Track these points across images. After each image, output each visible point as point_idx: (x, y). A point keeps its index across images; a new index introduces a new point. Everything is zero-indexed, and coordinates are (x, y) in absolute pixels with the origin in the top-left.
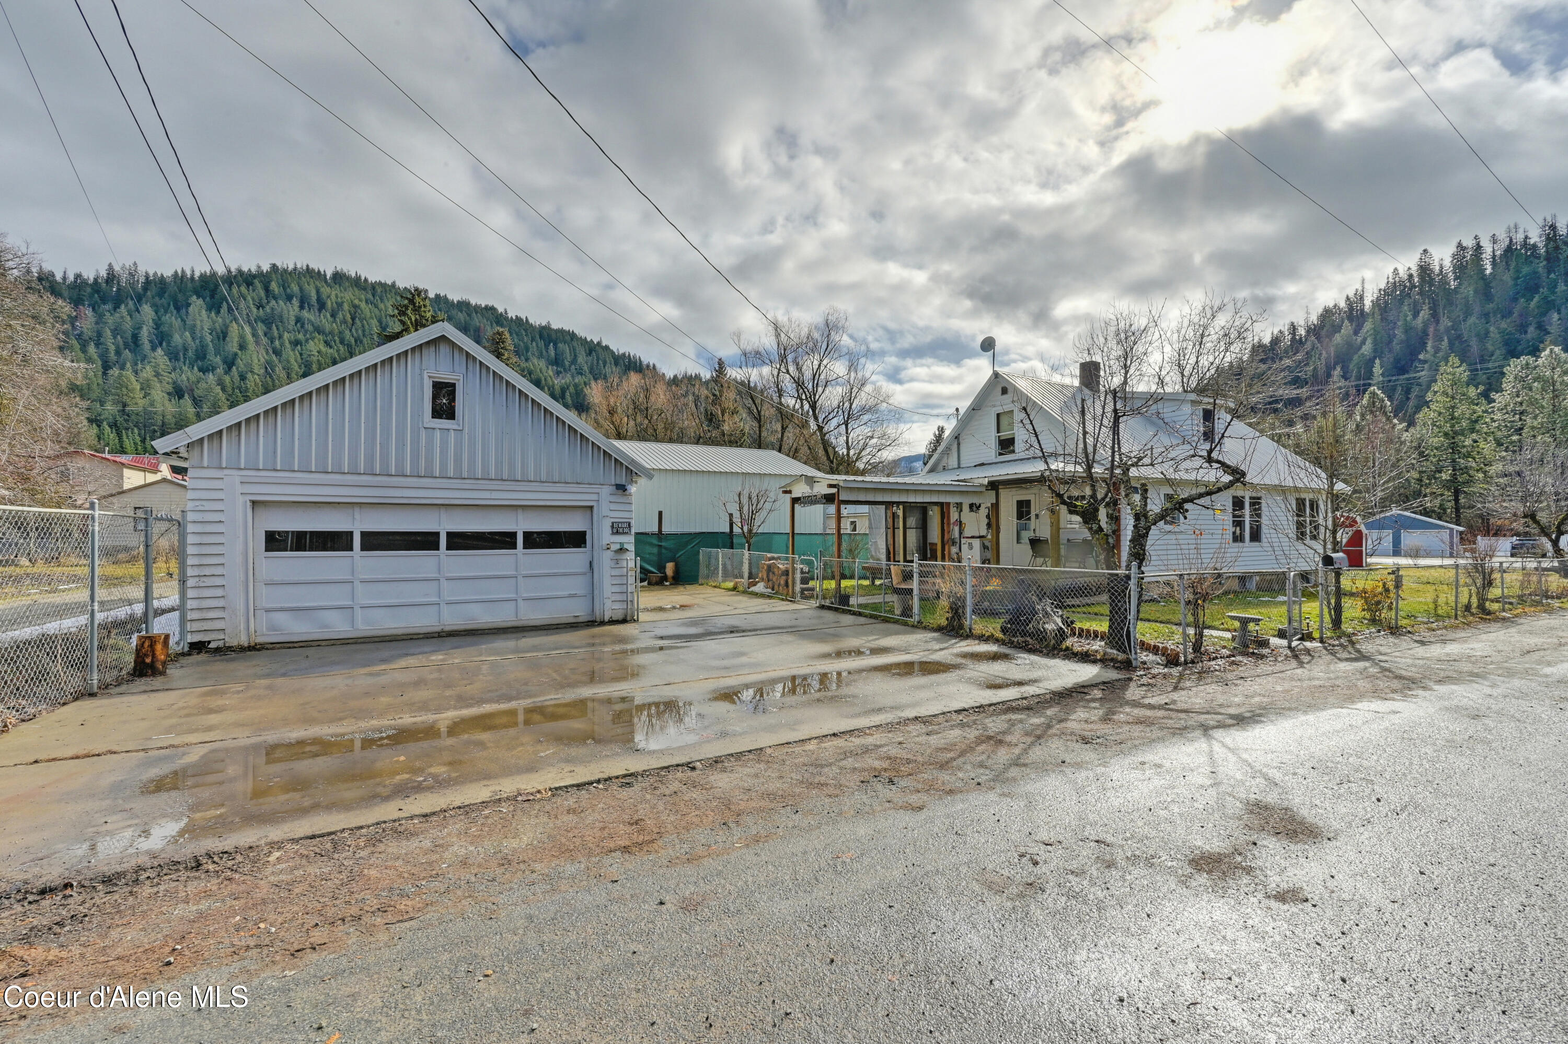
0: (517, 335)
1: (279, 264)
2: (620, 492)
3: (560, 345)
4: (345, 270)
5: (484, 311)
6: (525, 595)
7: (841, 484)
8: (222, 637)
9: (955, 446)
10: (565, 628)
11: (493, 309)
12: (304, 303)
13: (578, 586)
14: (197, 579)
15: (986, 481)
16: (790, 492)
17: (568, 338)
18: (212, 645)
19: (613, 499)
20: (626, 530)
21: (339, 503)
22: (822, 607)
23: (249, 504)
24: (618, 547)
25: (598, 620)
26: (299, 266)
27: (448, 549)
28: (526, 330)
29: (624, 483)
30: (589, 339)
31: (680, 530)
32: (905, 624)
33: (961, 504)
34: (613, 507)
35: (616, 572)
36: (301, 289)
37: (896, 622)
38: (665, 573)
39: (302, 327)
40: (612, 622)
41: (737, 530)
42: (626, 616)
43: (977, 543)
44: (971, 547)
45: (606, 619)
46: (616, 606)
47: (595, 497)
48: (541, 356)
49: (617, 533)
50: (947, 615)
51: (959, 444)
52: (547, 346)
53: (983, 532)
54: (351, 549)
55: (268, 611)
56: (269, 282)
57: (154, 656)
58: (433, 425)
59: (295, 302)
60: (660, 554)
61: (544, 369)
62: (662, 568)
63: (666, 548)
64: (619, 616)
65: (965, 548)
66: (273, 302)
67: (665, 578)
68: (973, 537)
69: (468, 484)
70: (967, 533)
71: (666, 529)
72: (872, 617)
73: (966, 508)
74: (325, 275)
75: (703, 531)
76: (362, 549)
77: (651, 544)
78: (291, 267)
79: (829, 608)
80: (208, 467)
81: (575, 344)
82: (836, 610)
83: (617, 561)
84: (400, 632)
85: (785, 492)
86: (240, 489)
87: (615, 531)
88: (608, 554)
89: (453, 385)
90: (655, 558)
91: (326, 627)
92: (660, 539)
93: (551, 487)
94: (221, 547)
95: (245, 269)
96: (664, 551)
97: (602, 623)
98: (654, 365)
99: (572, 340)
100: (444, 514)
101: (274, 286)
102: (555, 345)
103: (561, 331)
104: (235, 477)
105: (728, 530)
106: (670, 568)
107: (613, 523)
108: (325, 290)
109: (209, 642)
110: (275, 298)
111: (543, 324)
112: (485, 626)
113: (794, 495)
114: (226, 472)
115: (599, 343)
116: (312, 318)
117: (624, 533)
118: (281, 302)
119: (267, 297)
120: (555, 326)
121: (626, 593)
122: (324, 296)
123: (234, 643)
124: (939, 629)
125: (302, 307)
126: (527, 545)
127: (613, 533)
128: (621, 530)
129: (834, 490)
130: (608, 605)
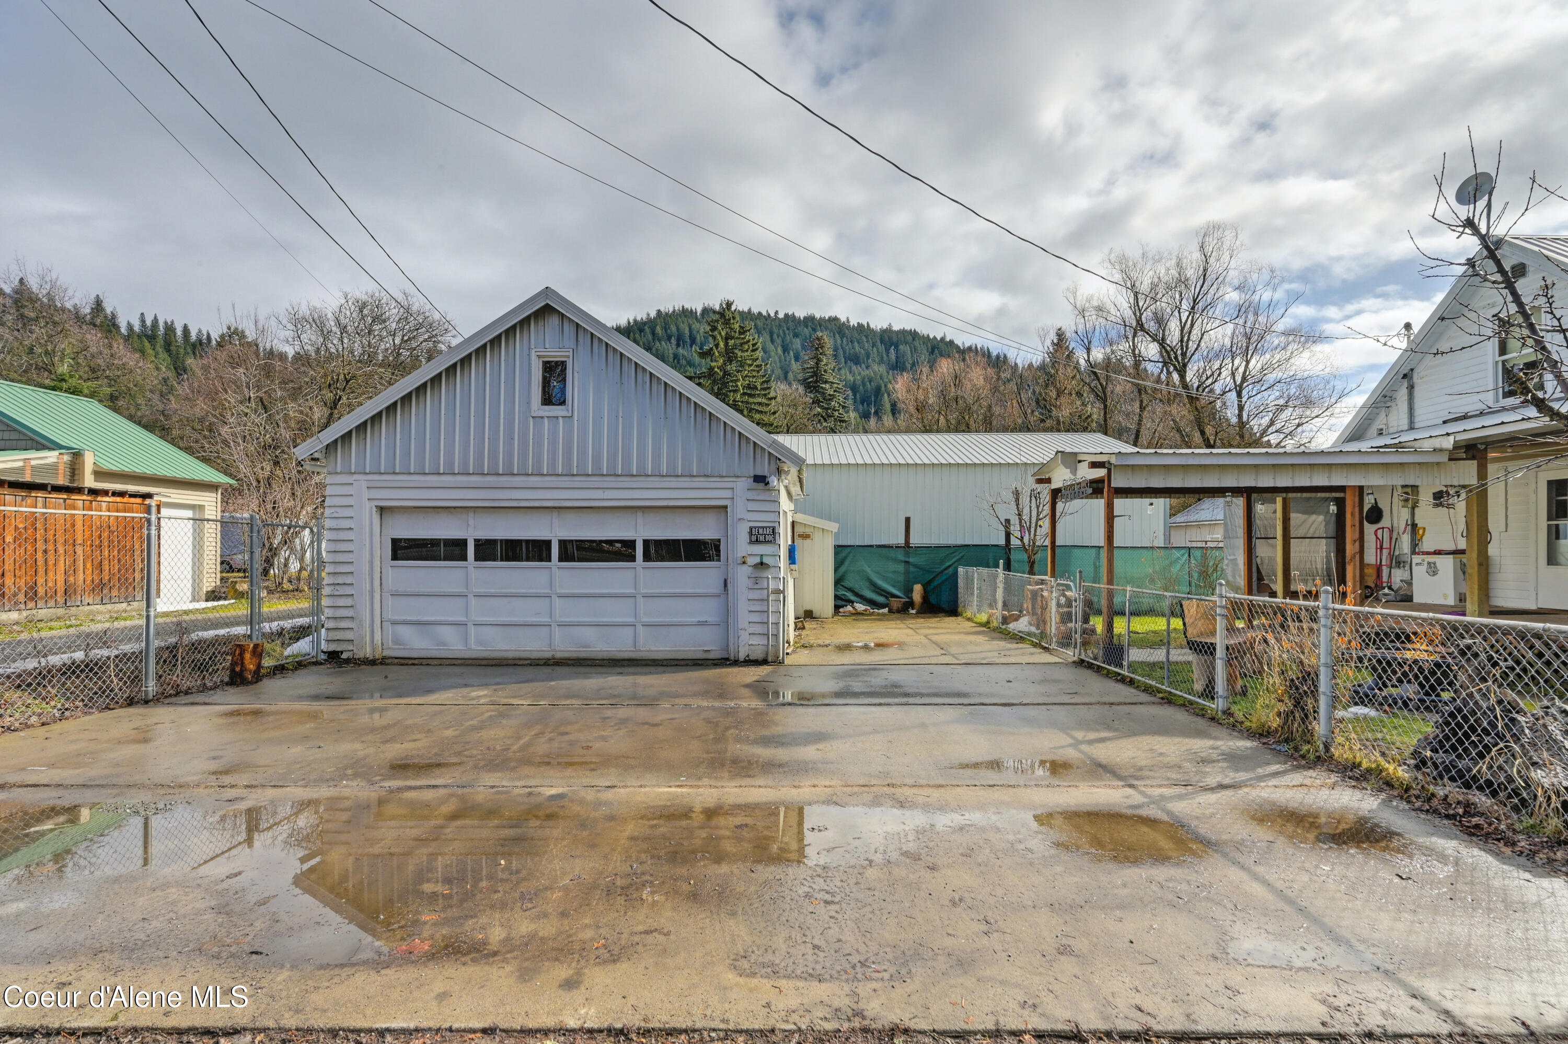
0: (858, 343)
1: (662, 310)
2: (761, 485)
3: (901, 347)
4: (711, 305)
5: (828, 323)
6: (645, 620)
7: (1113, 460)
8: (351, 648)
9: (1403, 393)
10: (687, 665)
11: (836, 319)
12: (680, 341)
13: (709, 611)
14: (332, 587)
15: (1449, 443)
16: (1048, 481)
17: (909, 338)
18: (344, 656)
19: (751, 495)
20: (769, 538)
21: (455, 508)
22: (1081, 663)
23: (374, 509)
24: (758, 560)
25: (732, 658)
26: (677, 308)
27: (560, 560)
28: (866, 337)
29: (766, 473)
30: (931, 337)
31: (935, 541)
32: (1201, 713)
33: (1415, 488)
34: (751, 506)
35: (756, 595)
36: (678, 329)
37: (1186, 705)
38: (911, 598)
39: (678, 362)
40: (749, 662)
41: (1015, 542)
42: (767, 654)
43: (1446, 564)
44: (1433, 570)
45: (742, 657)
46: (755, 641)
47: (728, 494)
48: (882, 361)
49: (757, 541)
50: (1282, 707)
51: (1411, 388)
52: (887, 351)
53: (1462, 544)
54: (466, 559)
55: (394, 623)
56: (655, 327)
57: (242, 664)
58: (541, 414)
59: (673, 341)
60: (907, 572)
61: (885, 374)
62: (909, 591)
63: (915, 566)
64: (758, 654)
65: (1420, 572)
66: (658, 344)
67: (911, 604)
68: (1438, 553)
69: (578, 482)
70: (1428, 544)
71: (915, 540)
72: (1147, 689)
73: (1425, 497)
74: (696, 313)
75: (967, 543)
76: (476, 560)
77: (896, 560)
78: (671, 310)
79: (1090, 666)
80: (341, 473)
81: (917, 343)
82: (1099, 670)
83: (756, 580)
84: (510, 655)
85: (1040, 481)
86: (366, 494)
87: (754, 538)
88: (745, 571)
89: (563, 363)
90: (901, 578)
91: (443, 644)
92: (907, 554)
93: (673, 483)
94: (350, 555)
95: (639, 319)
96: (912, 569)
97: (736, 663)
98: (1005, 356)
99: (914, 339)
100: (555, 518)
101: (659, 330)
102: (896, 347)
103: (903, 332)
104: (361, 482)
105: (1002, 542)
106: (917, 592)
107: (751, 528)
108: (696, 326)
109: (342, 652)
110: (659, 340)
111: (885, 327)
112: (600, 656)
113: (1054, 485)
114: (356, 477)
115: (943, 339)
116: (686, 353)
117: (766, 542)
118: (663, 343)
119: (654, 340)
120: (896, 328)
121: (767, 623)
122: (695, 332)
123: (360, 655)
124: (1262, 734)
125: (678, 345)
126: (647, 557)
127: (751, 542)
128: (762, 538)
129: (1101, 473)
130: (744, 637)
